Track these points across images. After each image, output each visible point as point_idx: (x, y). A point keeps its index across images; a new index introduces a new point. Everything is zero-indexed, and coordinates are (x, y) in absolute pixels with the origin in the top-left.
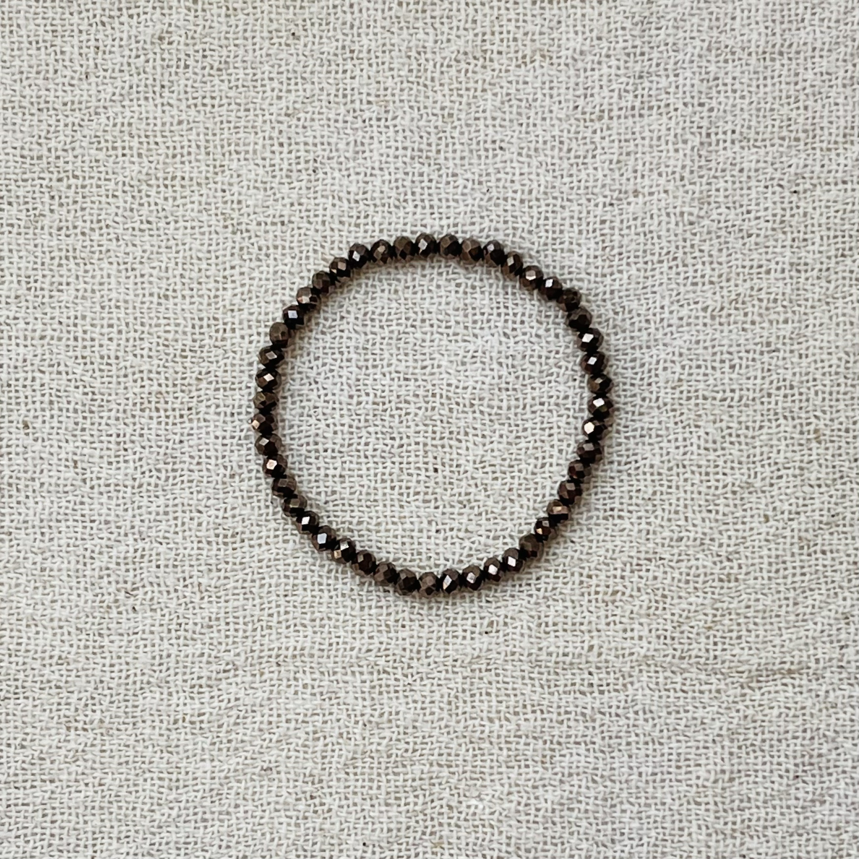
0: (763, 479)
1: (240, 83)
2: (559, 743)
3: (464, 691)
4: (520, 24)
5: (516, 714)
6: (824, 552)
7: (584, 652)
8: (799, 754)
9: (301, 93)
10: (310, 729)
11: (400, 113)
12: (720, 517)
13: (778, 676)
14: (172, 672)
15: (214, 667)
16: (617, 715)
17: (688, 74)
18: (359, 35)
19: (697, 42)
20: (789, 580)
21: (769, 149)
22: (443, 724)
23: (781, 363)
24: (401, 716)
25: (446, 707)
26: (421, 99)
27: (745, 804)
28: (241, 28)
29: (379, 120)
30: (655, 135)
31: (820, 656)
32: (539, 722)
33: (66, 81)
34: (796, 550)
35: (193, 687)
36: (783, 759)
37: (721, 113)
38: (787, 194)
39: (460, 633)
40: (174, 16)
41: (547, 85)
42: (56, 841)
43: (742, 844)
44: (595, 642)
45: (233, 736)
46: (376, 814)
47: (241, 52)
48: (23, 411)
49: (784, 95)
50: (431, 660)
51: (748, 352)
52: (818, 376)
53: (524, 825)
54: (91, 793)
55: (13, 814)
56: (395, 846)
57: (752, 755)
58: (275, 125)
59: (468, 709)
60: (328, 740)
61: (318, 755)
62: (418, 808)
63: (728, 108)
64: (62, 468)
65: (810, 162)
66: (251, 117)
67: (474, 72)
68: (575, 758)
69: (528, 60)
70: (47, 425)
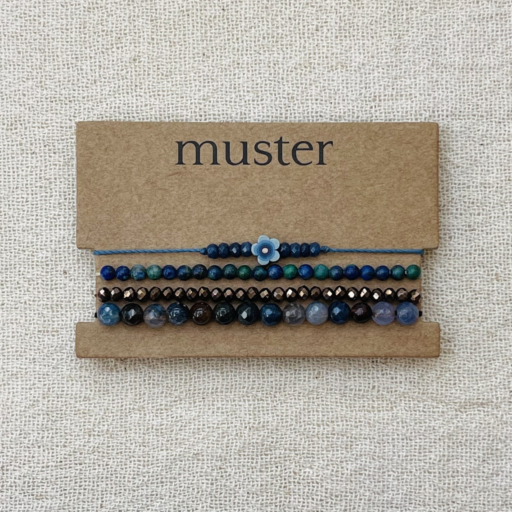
0: (467, 299)
1: (178, 83)
2: (355, 438)
3: (304, 409)
4: (329, 49)
5: (333, 422)
6: (501, 340)
7: (370, 390)
8: (485, 448)
9: (211, 87)
10: (220, 432)
11: (265, 97)
12: (444, 318)
13: (475, 406)
14: (146, 402)
15: (169, 399)
16: (387, 424)
17: (422, 78)
18: (242, 55)
19: (426, 61)
20: (482, 354)
21: (467, 121)
22: (292, 427)
23: (476, 237)
24: (270, 424)
25: (294, 418)
26: (276, 89)
27: (455, 474)
28: (178, 53)
29: (253, 101)
30: (405, 110)
31: (499, 396)
32: (345, 427)
33: (84, 85)
34: (485, 338)
35: (157, 410)
36: (476, 451)
37: (440, 100)
38: (477, 145)
39: (302, 378)
40: (142, 47)
41: (345, 82)
42: (82, 497)
43: (453, 495)
44: (376, 384)
45: (179, 436)
46: (255, 477)
47: (178, 66)
48: (63, 265)
49: (474, 91)
50: (287, 393)
51: (458, 230)
52: (497, 245)
53: (335, 482)
54: (101, 470)
55: (59, 483)
56: (265, 494)
57: (460, 448)
58: (197, 105)
59: (306, 419)
60: (230, 437)
61: (225, 445)
62: (278, 473)
63: (444, 97)
64: (85, 295)
65: (489, 129)
66: (184, 101)
67: (305, 75)
68: (364, 446)
69: (334, 68)
70: (77, 272)
